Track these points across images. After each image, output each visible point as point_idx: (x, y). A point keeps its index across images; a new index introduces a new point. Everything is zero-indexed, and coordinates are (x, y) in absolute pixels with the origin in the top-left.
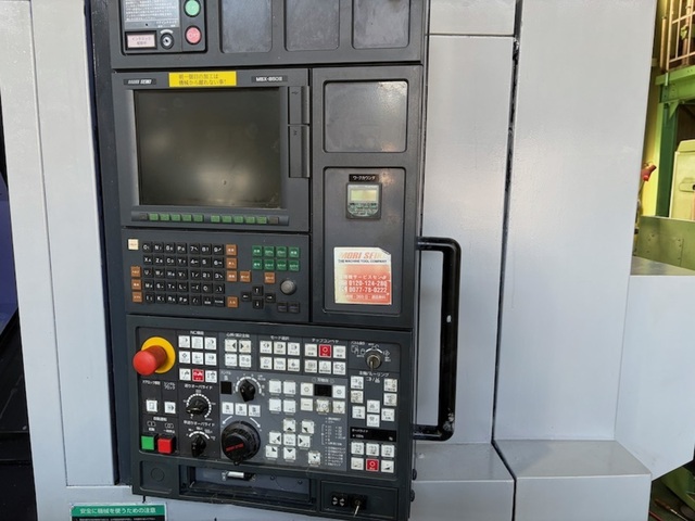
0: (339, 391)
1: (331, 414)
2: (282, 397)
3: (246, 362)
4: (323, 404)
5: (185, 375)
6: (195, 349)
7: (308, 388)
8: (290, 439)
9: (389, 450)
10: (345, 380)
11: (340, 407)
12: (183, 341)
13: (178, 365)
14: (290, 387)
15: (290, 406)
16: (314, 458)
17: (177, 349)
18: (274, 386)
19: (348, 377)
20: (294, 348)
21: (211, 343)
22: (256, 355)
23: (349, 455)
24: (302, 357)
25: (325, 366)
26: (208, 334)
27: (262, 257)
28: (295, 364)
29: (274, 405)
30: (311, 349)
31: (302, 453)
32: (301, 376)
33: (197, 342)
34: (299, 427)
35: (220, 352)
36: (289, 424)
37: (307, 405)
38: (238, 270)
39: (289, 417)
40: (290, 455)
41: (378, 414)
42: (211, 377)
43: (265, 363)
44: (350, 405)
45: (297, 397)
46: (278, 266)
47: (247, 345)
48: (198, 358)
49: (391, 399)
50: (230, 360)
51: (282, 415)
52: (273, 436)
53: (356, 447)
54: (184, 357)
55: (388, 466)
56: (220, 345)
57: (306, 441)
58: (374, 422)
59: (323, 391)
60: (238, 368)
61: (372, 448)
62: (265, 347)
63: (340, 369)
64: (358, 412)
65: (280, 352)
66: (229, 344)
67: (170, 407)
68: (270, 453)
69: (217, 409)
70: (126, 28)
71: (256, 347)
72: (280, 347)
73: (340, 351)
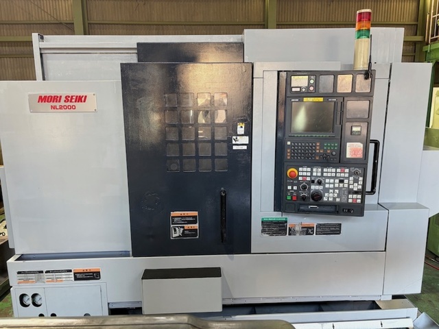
0: (346, 181)
1: (344, 187)
2: (330, 183)
3: (319, 174)
4: (341, 185)
5: (300, 178)
6: (304, 172)
7: (337, 181)
8: (331, 195)
9: (359, 196)
10: (348, 178)
11: (346, 186)
12: (300, 169)
13: (299, 176)
14: (332, 181)
15: (332, 186)
16: (338, 200)
17: (298, 171)
18: (327, 181)
19: (349, 177)
20: (334, 170)
21: (309, 169)
22: (322, 172)
23: (348, 198)
24: (336, 173)
25: (342, 175)
26: (308, 167)
27: (327, 146)
28: (334, 175)
29: (327, 186)
30: (339, 170)
31: (334, 198)
32: (335, 177)
33: (305, 169)
34: (334, 191)
35: (312, 172)
36: (331, 191)
37: (337, 185)
38: (319, 149)
39: (331, 189)
40: (331, 199)
41: (357, 187)
42: (308, 179)
43: (325, 174)
44: (349, 185)
45: (334, 183)
46: (331, 148)
47: (320, 170)
48: (305, 174)
49: (361, 183)
50: (314, 174)
51: (330, 188)
52: (326, 194)
53: (350, 196)
54: (300, 174)
55: (359, 201)
56: (312, 170)
57: (336, 195)
58: (355, 189)
59: (342, 181)
60: (317, 176)
61: (355, 196)
62: (325, 170)
63: (347, 175)
64: (351, 187)
65: (330, 171)
66: (314, 170)
67: (295, 188)
68: (325, 199)
69: (310, 188)
70: (292, 86)
71: (322, 170)
72: (329, 170)
73: (347, 170)
